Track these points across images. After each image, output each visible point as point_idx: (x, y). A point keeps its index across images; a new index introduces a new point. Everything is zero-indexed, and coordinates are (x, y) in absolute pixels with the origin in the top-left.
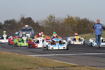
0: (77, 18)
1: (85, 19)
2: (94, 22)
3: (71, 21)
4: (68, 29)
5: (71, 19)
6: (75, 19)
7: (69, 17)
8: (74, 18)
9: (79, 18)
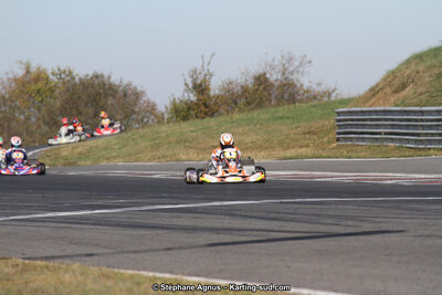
0: (61, 72)
1: (97, 77)
2: (135, 88)
3: (40, 85)
4: (28, 119)
5: (40, 77)
6: (54, 79)
7: (28, 72)
8: (49, 73)
9: (70, 73)
